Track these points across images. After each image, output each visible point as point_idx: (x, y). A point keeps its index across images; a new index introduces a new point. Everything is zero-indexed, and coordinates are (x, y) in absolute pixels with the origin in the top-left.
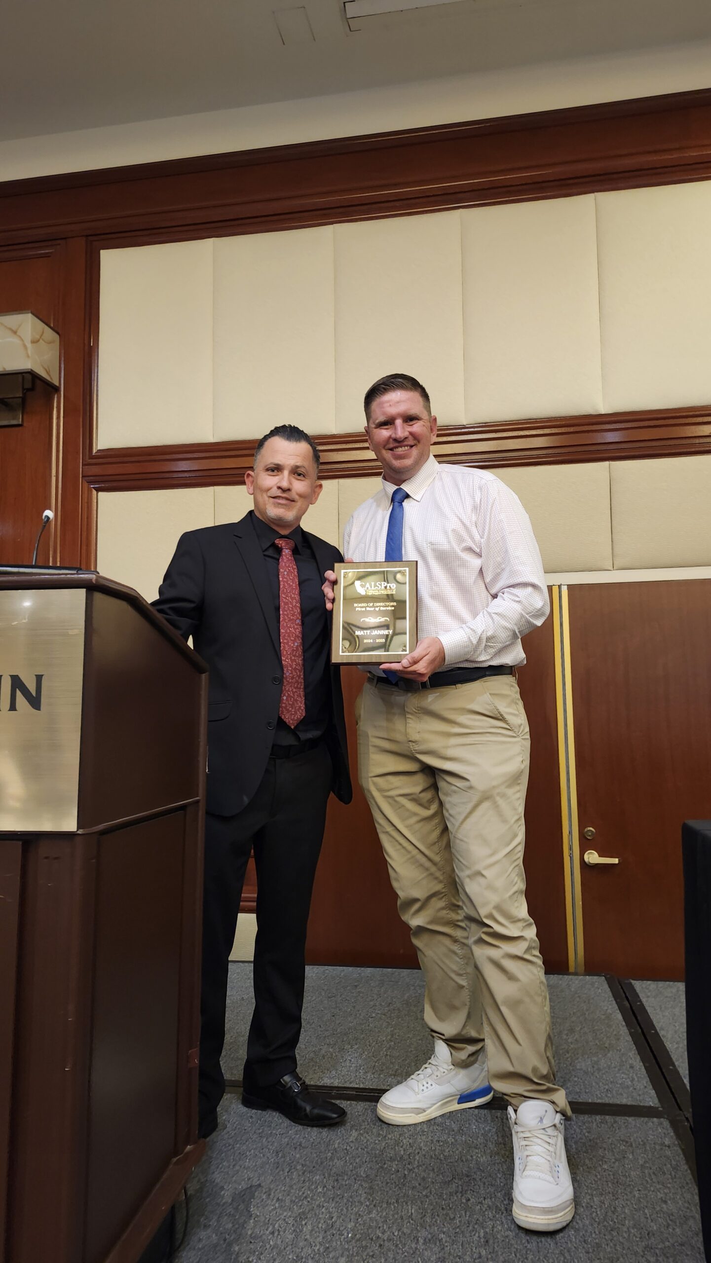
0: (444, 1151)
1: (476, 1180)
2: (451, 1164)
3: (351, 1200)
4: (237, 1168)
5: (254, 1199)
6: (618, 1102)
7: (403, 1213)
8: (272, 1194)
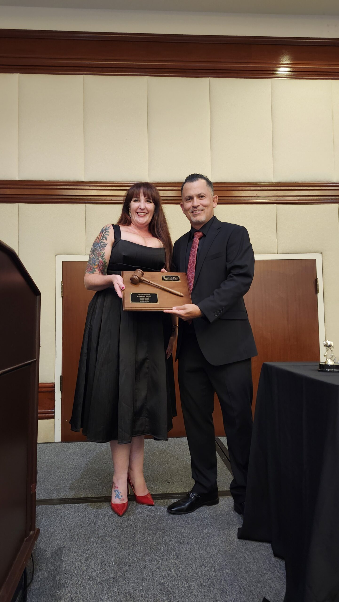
0: (151, 520)
1: (167, 531)
2: (154, 525)
3: (111, 547)
4: (51, 540)
5: (63, 553)
6: (223, 490)
7: (137, 550)
8: (72, 550)
